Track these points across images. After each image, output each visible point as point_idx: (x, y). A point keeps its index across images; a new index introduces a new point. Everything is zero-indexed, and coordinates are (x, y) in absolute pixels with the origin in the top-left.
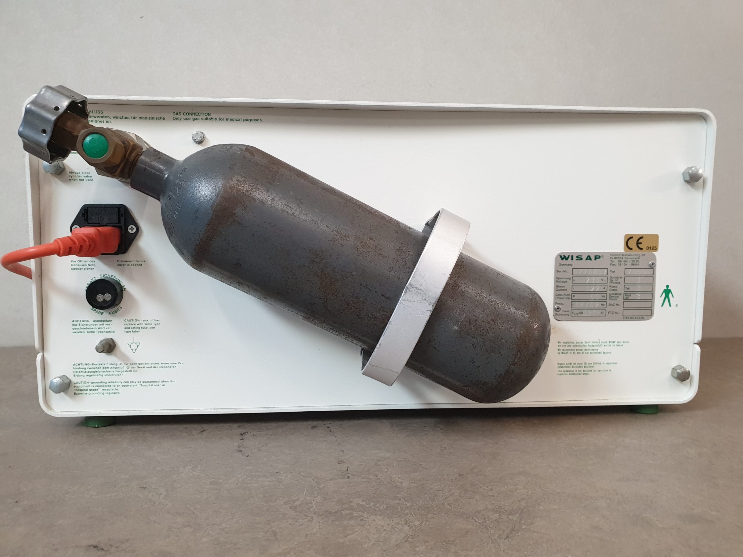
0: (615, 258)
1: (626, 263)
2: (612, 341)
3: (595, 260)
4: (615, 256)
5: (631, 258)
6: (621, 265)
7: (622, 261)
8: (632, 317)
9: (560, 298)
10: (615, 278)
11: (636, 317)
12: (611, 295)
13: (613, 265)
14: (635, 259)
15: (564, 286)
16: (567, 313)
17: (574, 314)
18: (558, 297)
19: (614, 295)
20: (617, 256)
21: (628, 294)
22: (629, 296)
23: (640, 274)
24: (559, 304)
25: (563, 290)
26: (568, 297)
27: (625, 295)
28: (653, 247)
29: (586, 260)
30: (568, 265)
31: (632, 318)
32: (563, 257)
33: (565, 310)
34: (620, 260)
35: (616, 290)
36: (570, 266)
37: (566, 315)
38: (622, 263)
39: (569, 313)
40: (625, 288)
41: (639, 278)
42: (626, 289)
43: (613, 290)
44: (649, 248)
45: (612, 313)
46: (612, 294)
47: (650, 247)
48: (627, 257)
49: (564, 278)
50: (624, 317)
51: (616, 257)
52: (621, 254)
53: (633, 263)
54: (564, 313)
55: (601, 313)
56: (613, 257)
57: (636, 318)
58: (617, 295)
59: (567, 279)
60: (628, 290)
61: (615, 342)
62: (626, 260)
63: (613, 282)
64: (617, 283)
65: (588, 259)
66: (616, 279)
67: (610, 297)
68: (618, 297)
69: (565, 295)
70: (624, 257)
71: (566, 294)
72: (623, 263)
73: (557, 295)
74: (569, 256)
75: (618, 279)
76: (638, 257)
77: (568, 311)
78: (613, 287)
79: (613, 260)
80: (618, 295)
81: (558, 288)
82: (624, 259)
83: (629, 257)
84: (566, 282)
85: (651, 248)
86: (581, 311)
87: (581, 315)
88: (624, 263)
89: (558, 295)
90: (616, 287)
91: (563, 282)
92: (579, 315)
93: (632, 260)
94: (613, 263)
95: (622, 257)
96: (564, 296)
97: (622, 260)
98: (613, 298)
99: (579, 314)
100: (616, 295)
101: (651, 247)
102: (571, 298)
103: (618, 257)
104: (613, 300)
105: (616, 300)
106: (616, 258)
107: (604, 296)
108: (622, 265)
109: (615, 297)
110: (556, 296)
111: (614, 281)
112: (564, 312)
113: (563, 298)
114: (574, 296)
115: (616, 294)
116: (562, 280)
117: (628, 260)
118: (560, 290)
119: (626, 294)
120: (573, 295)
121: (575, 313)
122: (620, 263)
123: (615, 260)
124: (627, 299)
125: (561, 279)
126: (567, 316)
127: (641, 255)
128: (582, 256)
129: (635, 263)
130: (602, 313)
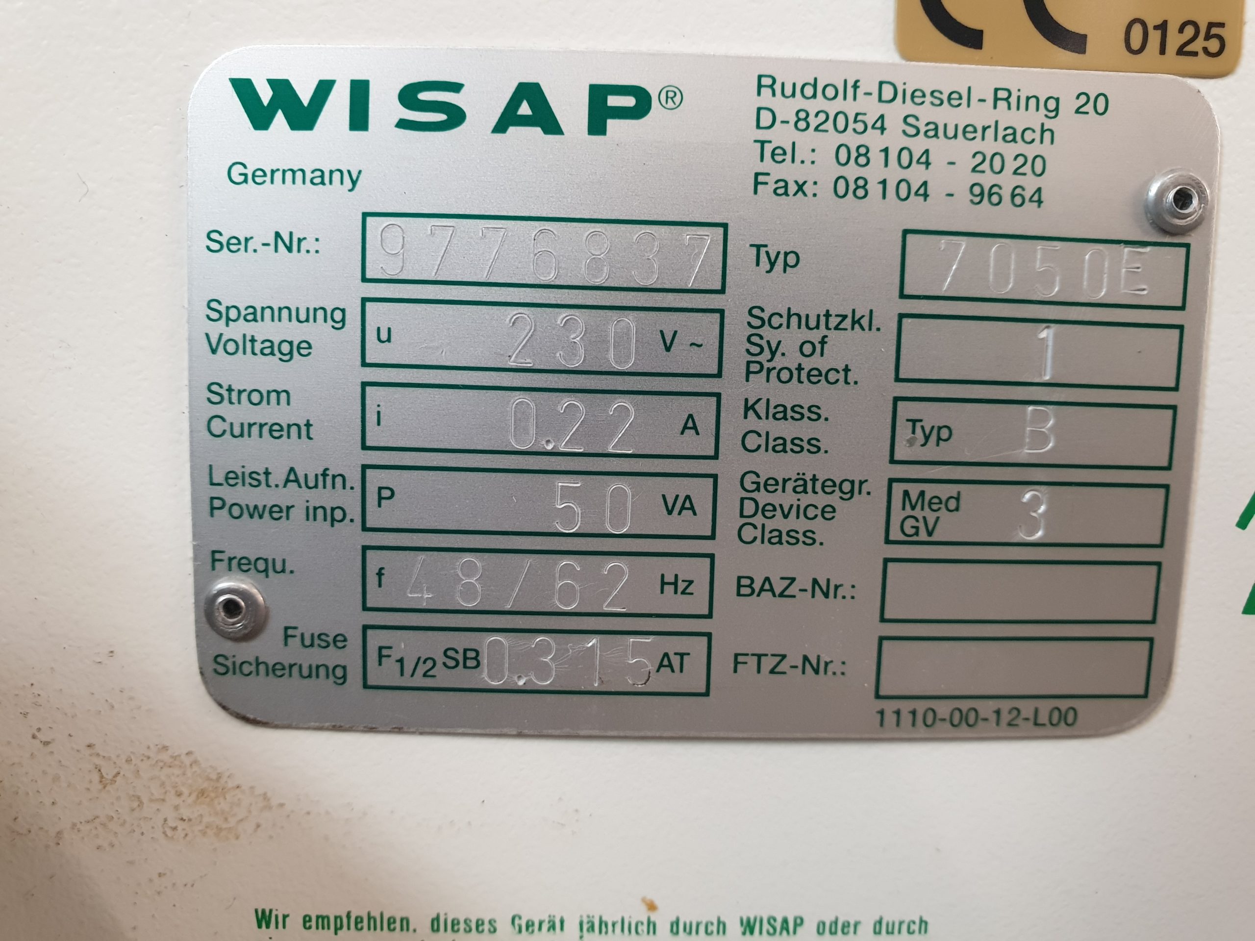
0: (802, 120)
1: (916, 175)
2: (772, 920)
3: (597, 127)
4: (799, 102)
5: (968, 131)
6: (861, 188)
7: (876, 157)
8: (965, 705)
9: (255, 512)
10: (803, 321)
11: (1005, 706)
12: (763, 497)
13: (782, 189)
14: (1011, 136)
15: (282, 395)
16: (331, 657)
17: (390, 665)
18: (230, 495)
19: (787, 499)
20: (820, 103)
21: (931, 490)
22: (935, 504)
23: (1054, 292)
24: (243, 565)
25: (276, 431)
26: (325, 497)
27: (906, 493)
28: (1189, 31)
29: (501, 127)
30: (321, 178)
31: (964, 718)
32: (266, 94)
33: (310, 626)
34: (852, 140)
35: (814, 446)
36: (337, 190)
37: (313, 672)
38: (874, 172)
39: (351, 656)
40: (904, 431)
41: (1046, 333)
42: (911, 442)
43: (781, 446)
44: (1155, 37)
45: (768, 663)
46: (770, 484)
47: (1163, 27)
48: (927, 113)
49: (277, 313)
50: (889, 706)
51: (812, 106)
52: (869, 84)
53: (987, 180)
54: (294, 653)
55: (665, 662)
56: (786, 109)
57: (1005, 717)
58: (821, 500)
59: (311, 315)
60: (931, 452)
61: (799, 922)
62: (918, 145)
63: (778, 362)
64: (816, 376)
65: (525, 121)
66: (815, 336)
67: (749, 508)
68: (828, 513)
69: (292, 477)
70: (895, 113)
71: (308, 468)
72: (883, 174)
73: (219, 477)
74: (324, 88)
75: (832, 335)
76: (1034, 118)
77: (340, 641)
78: (782, 413)
79: (782, 136)
80: (834, 499)
81: (222, 409)
82: (894, 138)
83: (945, 115)
84: (303, 348)
85: (1175, 40)
86: (461, 641)
87: (460, 677)
88: (894, 174)
89: (231, 477)
90: (815, 413)
91: (270, 348)
92: (443, 677)
93: (977, 145)
94: (778, 171)
95: (872, 109)
96: (292, 495)
97: (874, 140)
98: (779, 523)
99: (439, 670)
100: (807, 499)
101: (1173, 29)
102: (354, 512)
103: (832, 108)
104: (778, 538)
105: (809, 538)
106: (814, 122)
107: (688, 505)
108: (874, 189)
109: (802, 512)
110: (217, 491)
111: (792, 359)
112: (295, 642)
113: (278, 512)
114: (386, 494)
115: (803, 485)
116: (264, 330)
117: (940, 148)
118: (245, 430)
119: (914, 490)
120: (375, 478)
121: (401, 661)
122: (852, 172)
123: (806, 140)
124: (923, 536)
125: (254, 315)
126: (324, 684)
127: (1068, 105)
128: (456, 87)
129: (1007, 181)
130: (676, 661)
